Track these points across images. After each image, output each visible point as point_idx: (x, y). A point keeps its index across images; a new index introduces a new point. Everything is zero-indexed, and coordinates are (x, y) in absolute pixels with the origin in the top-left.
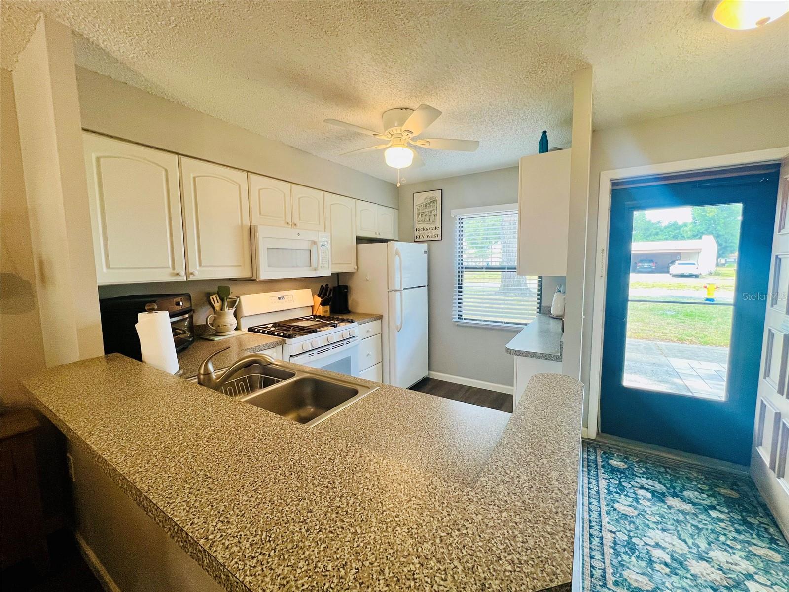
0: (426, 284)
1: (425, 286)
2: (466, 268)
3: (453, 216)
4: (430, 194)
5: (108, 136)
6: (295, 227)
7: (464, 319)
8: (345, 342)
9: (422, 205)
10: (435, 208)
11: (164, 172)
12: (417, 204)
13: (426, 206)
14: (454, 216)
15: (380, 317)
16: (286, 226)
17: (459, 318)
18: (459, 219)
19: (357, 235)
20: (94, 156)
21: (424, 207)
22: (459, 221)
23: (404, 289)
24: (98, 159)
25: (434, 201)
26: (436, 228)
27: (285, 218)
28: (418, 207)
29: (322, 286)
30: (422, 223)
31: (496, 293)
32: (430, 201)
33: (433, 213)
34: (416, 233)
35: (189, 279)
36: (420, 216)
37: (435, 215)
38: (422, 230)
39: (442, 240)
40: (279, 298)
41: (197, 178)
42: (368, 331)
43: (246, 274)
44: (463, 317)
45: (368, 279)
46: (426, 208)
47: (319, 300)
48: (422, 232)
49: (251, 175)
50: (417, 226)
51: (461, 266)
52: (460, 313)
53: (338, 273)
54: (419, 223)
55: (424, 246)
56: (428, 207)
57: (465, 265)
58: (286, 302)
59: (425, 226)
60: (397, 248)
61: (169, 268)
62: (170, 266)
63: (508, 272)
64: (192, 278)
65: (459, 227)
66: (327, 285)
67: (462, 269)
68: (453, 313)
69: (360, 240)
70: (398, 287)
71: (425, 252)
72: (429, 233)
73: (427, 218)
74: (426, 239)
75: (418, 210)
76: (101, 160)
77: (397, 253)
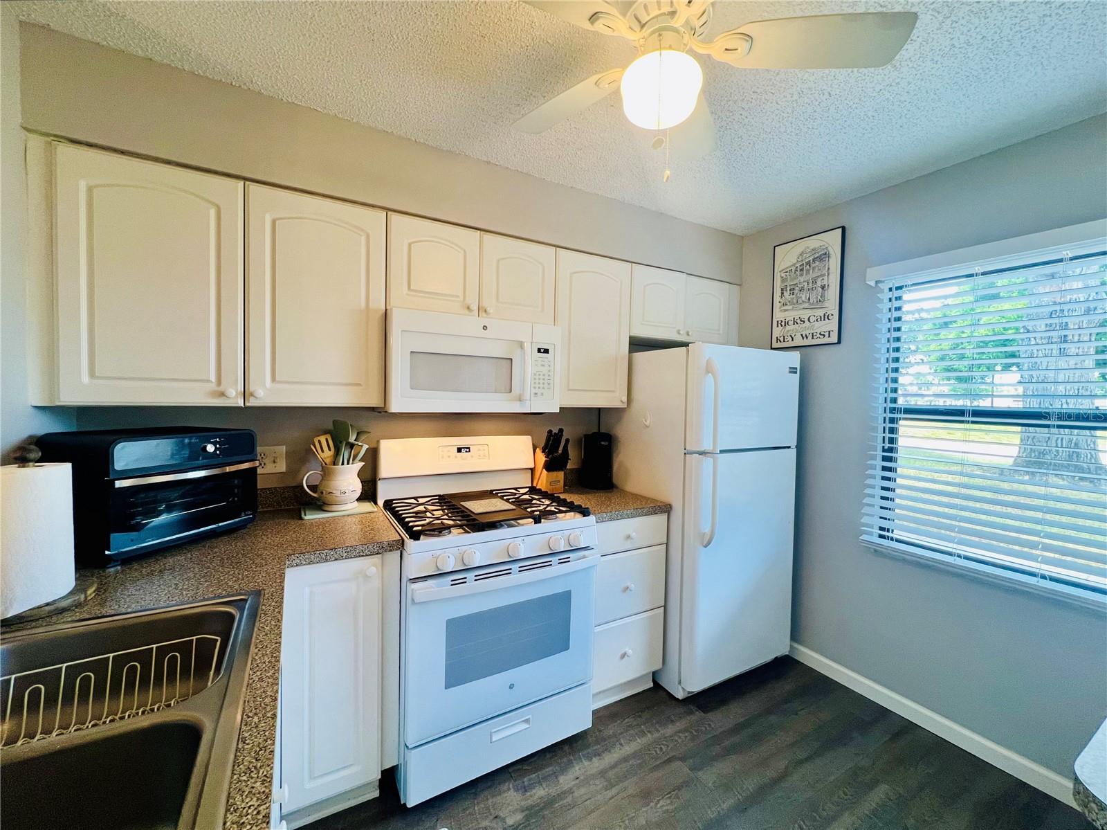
0: (794, 443)
1: (789, 447)
2: (908, 411)
3: (872, 284)
4: (812, 243)
5: (115, 151)
6: (484, 315)
7: (897, 541)
8: (555, 559)
9: (793, 268)
10: (825, 272)
11: (213, 212)
12: (780, 269)
13: (801, 270)
14: (877, 282)
15: (666, 509)
16: (467, 312)
17: (881, 536)
18: (890, 290)
19: (632, 334)
20: (83, 185)
21: (798, 273)
22: (890, 295)
23: (722, 452)
24: (90, 190)
25: (824, 257)
26: (826, 317)
27: (464, 297)
28: (783, 275)
29: (550, 432)
30: (790, 307)
31: (1002, 472)
32: (811, 259)
33: (819, 283)
34: (777, 332)
35: (247, 404)
36: (786, 294)
37: (823, 287)
38: (791, 323)
39: (839, 342)
40: (459, 450)
41: (277, 222)
42: (629, 537)
43: (373, 401)
44: (895, 536)
45: (647, 423)
46: (802, 275)
47: (542, 458)
48: (791, 327)
49: (393, 216)
50: (779, 315)
51: (893, 405)
52: (885, 524)
53: (599, 408)
54: (786, 308)
55: (794, 358)
56: (808, 271)
57: (901, 402)
58: (472, 457)
59: (796, 314)
60: (710, 358)
61: (209, 381)
62: (213, 377)
63: (1059, 427)
64: (252, 402)
65: (890, 310)
66: (561, 431)
67: (895, 414)
68: (865, 520)
69: (639, 345)
70: (707, 446)
71: (793, 370)
72: (806, 328)
73: (804, 297)
74: (799, 341)
75: (783, 280)
76: (95, 191)
77: (709, 369)
